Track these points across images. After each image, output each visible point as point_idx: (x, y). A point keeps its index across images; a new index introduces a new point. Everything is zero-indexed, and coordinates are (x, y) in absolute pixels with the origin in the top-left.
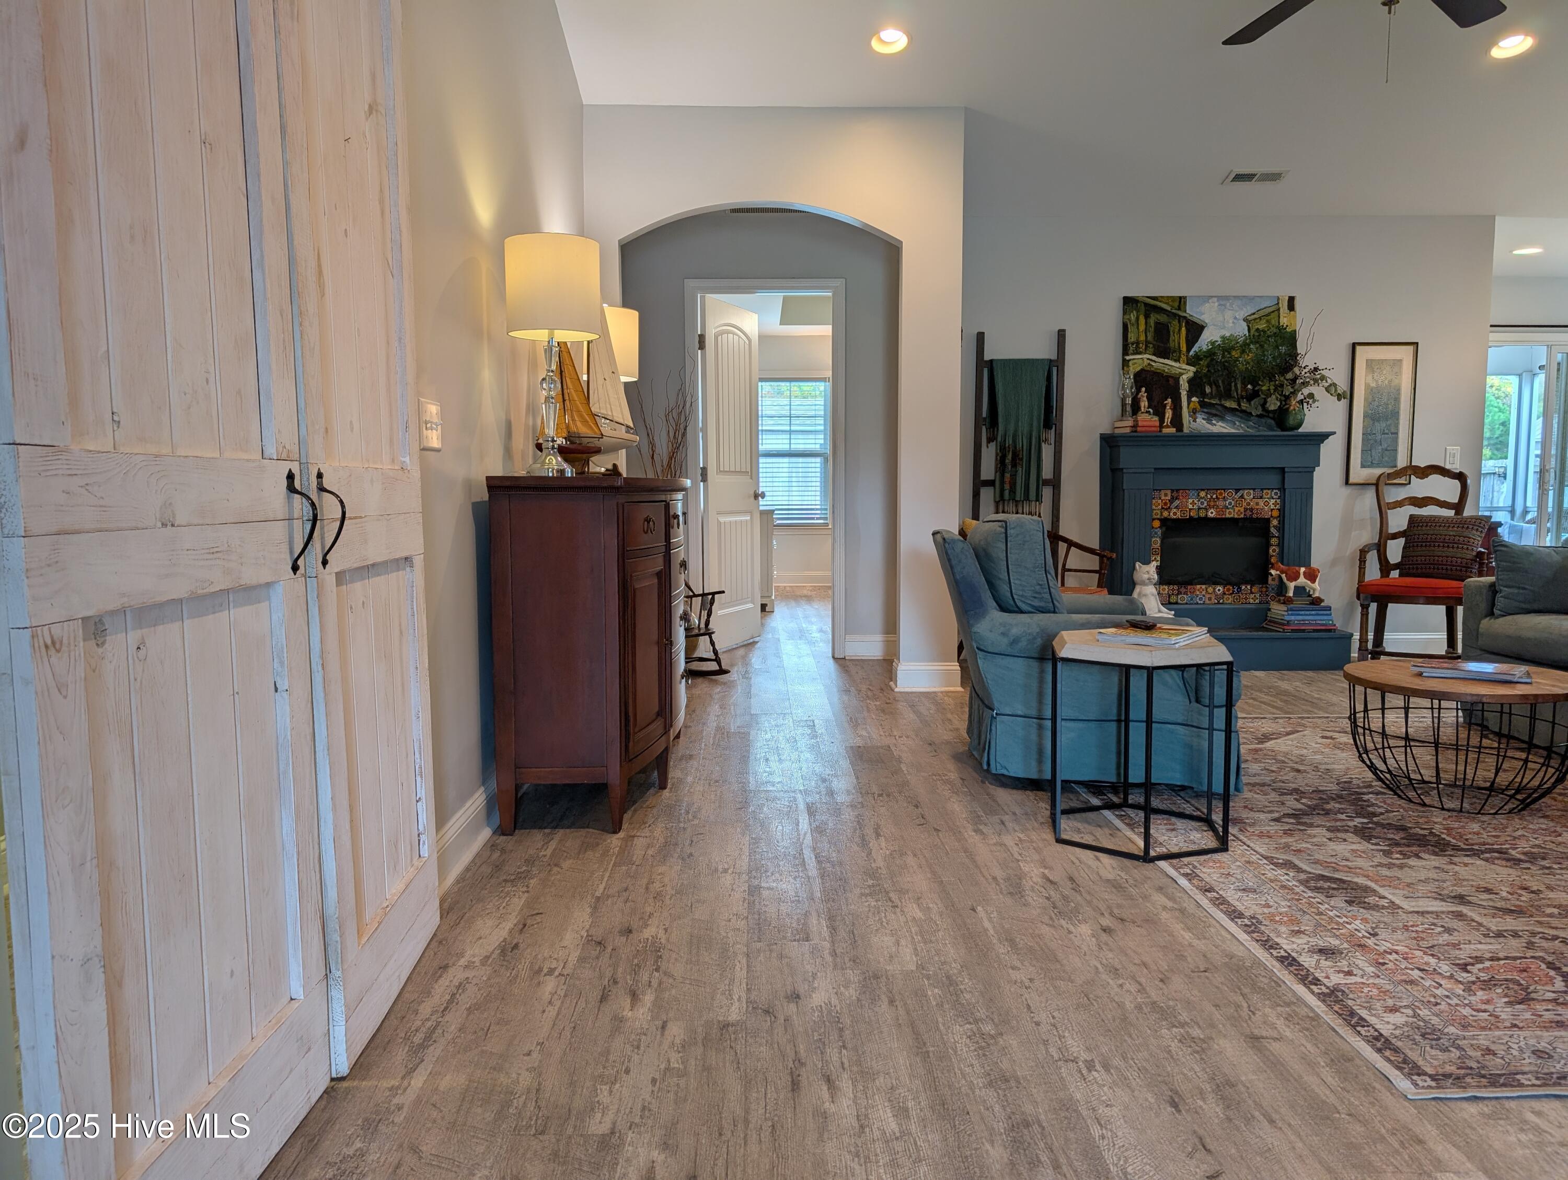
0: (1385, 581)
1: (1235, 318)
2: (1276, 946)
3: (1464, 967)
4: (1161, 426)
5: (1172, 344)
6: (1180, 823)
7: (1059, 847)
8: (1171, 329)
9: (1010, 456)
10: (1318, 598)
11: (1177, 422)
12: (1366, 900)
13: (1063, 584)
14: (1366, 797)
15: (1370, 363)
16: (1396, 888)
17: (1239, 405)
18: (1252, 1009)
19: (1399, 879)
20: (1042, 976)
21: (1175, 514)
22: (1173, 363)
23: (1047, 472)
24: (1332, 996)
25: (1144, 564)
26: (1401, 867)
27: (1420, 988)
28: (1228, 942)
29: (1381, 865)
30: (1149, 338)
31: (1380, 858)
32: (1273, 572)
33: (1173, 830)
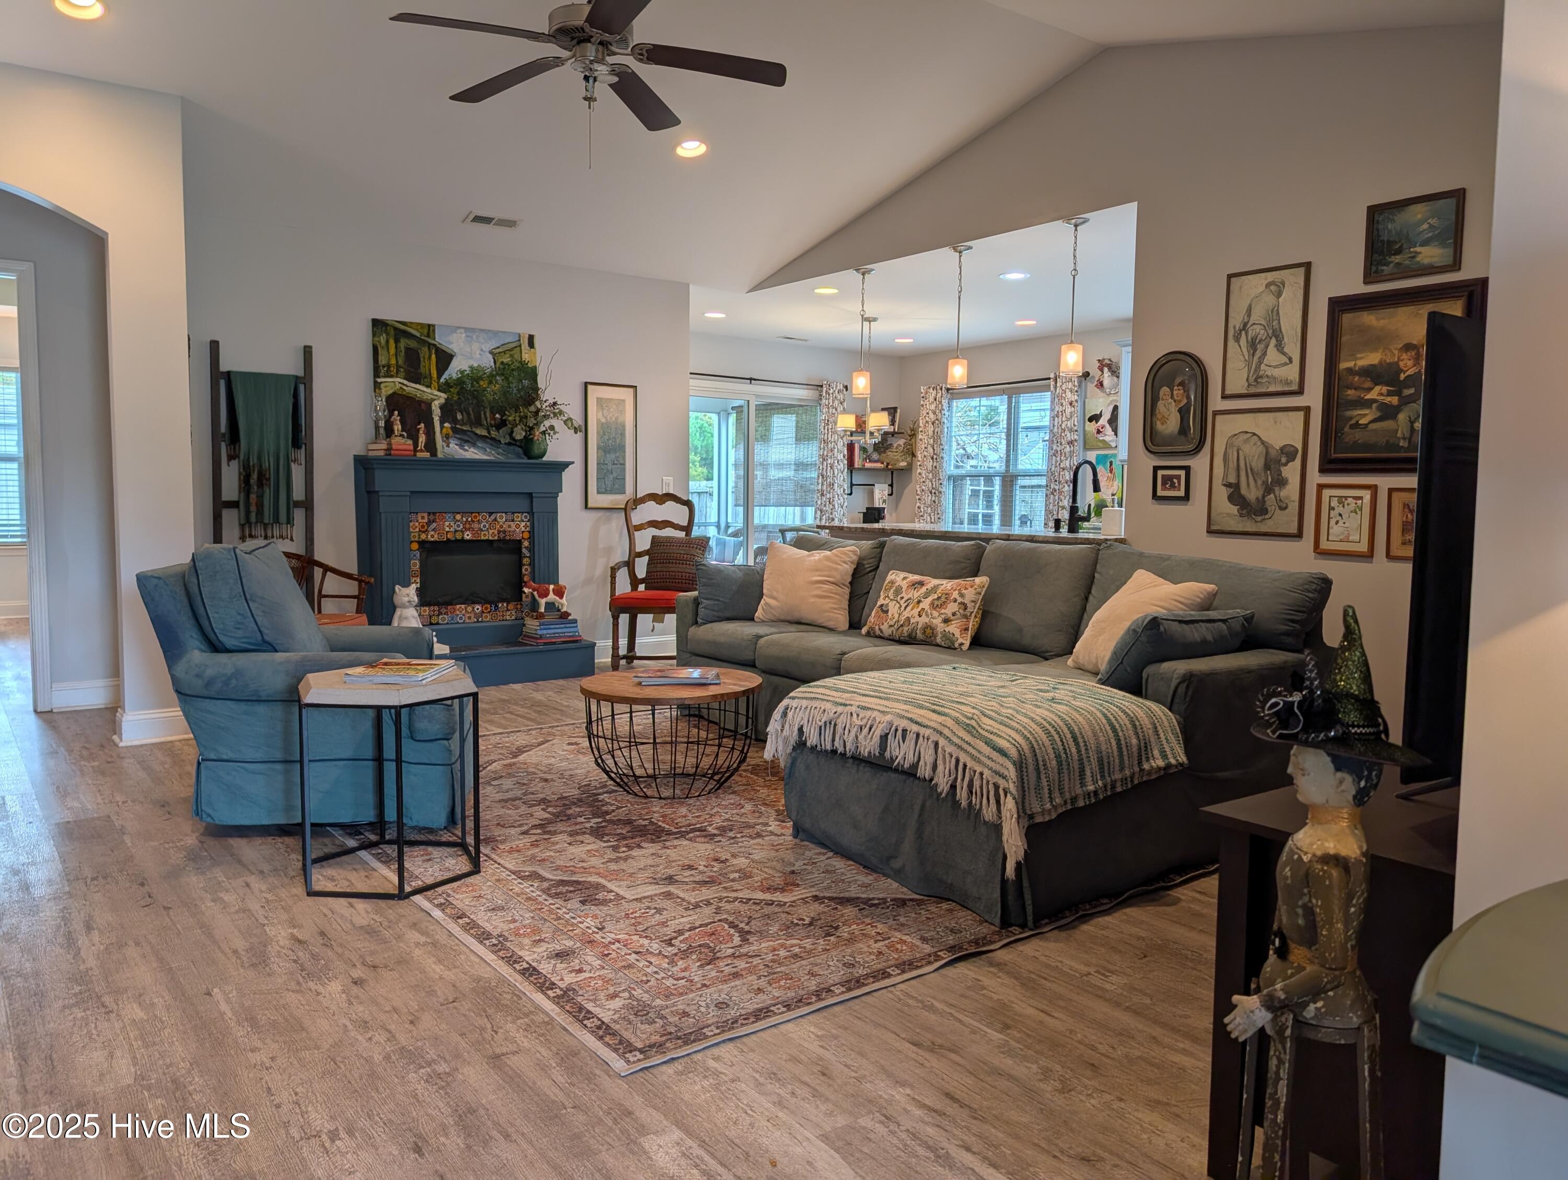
0: (634, 594)
1: (482, 350)
2: (520, 959)
3: (669, 943)
4: (415, 450)
5: (422, 370)
6: (436, 852)
7: (311, 900)
8: (422, 355)
9: (255, 476)
10: (566, 612)
11: (431, 446)
12: (597, 897)
13: (320, 611)
14: (601, 797)
15: (599, 401)
16: (621, 880)
17: (489, 433)
18: (495, 1029)
19: (624, 871)
20: (286, 1051)
21: (432, 536)
22: (425, 389)
23: (298, 493)
24: (566, 997)
25: (403, 587)
26: (625, 859)
27: (635, 970)
28: (477, 966)
29: (610, 860)
30: (401, 362)
31: (610, 854)
32: (526, 590)
33: (429, 860)
